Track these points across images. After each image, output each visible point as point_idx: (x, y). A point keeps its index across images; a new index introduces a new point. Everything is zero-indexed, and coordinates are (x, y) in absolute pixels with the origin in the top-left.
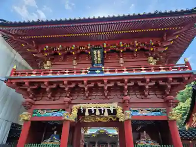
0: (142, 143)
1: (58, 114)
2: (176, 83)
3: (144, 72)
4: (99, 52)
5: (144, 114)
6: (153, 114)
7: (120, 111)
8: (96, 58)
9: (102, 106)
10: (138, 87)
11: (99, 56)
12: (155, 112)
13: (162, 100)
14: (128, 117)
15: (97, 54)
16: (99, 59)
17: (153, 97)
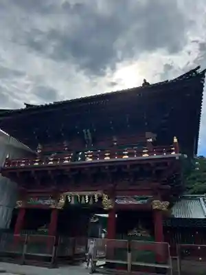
1: (47, 202)
3: (126, 157)
4: (88, 130)
7: (105, 199)
8: (86, 138)
11: (89, 134)
12: (141, 201)
15: (87, 133)
16: (90, 138)
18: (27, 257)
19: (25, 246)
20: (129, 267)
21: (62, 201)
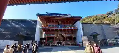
1: (52, 35)
3: (69, 28)
13: (72, 33)
19: (50, 44)
21: (56, 35)
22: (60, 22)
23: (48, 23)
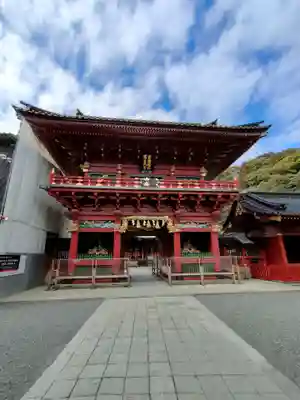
0: (186, 250)
2: (222, 200)
3: (197, 188)
4: (150, 157)
5: (192, 226)
6: (200, 226)
8: (145, 164)
9: (153, 218)
10: (190, 202)
11: (150, 161)
13: (208, 214)
14: (177, 230)
16: (149, 165)
17: (201, 211)
18: (97, 280)
19: (94, 271)
20: (202, 277)
21: (125, 224)
22: (148, 160)
23: (87, 164)
